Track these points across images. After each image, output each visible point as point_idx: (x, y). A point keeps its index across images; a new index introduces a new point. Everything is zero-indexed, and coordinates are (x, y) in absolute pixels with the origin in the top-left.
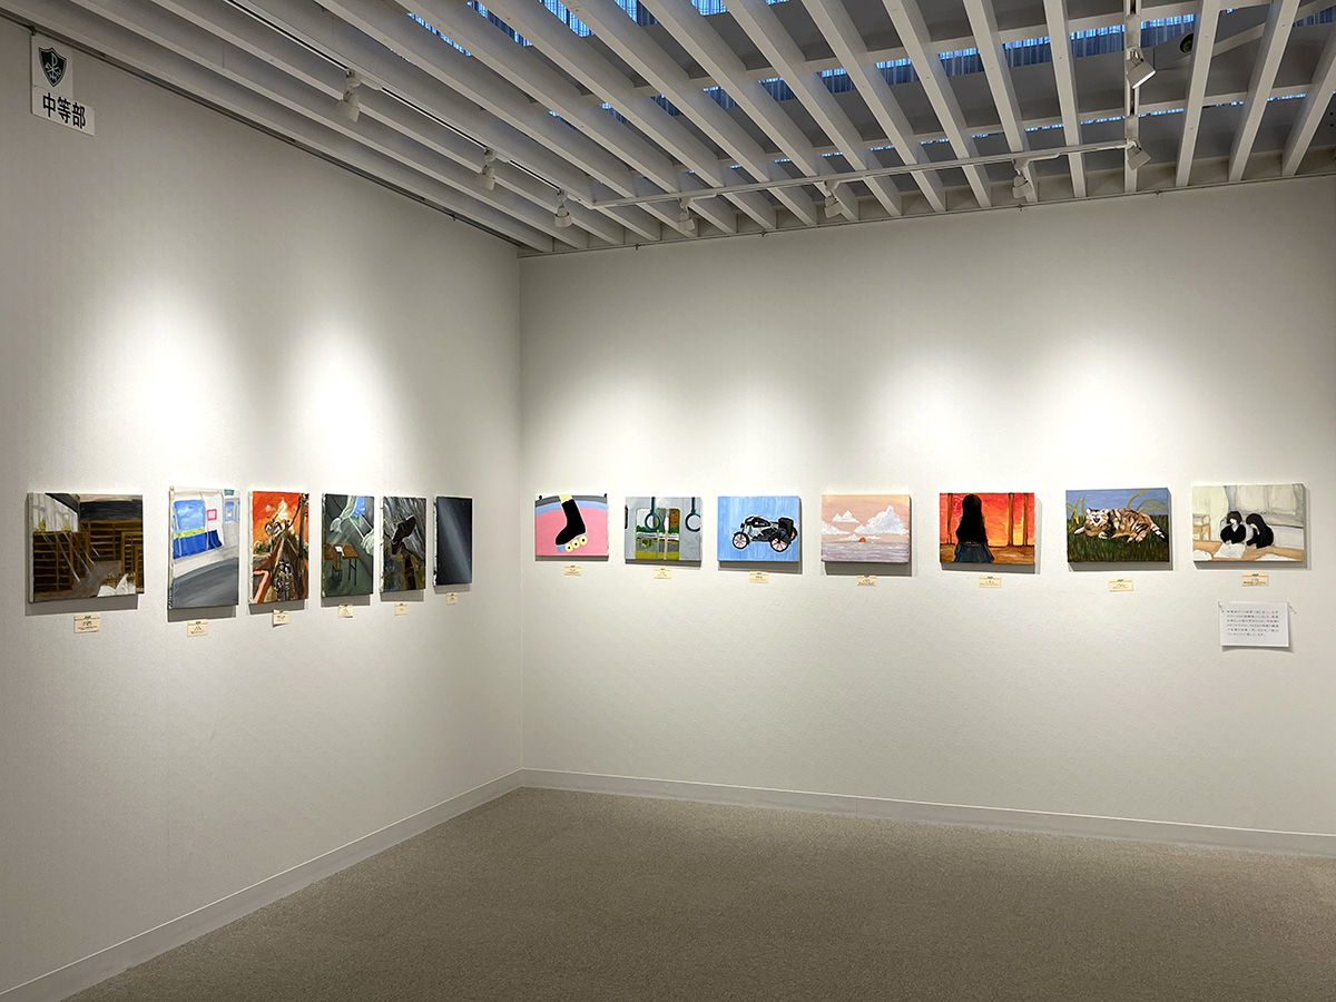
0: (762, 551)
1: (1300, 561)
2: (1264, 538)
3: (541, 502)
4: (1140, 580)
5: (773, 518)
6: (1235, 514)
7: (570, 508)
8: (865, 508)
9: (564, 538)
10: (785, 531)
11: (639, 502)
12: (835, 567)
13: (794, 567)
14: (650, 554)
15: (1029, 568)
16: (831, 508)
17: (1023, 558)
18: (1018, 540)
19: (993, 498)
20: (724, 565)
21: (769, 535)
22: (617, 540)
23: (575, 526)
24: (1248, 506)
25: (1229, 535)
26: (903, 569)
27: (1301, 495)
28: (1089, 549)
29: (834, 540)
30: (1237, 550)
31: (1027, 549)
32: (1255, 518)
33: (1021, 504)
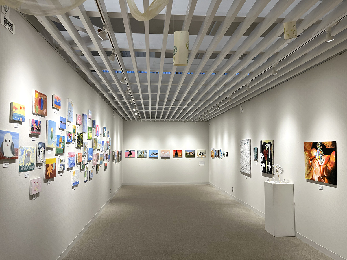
0: (154, 156)
1: (206, 157)
2: (203, 155)
3: (126, 151)
4: (192, 159)
5: (155, 153)
6: (200, 152)
7: (130, 151)
8: (165, 152)
9: (129, 155)
10: (157, 154)
11: (139, 151)
12: (162, 158)
13: (157, 158)
14: (141, 157)
15: (182, 158)
16: (162, 152)
18: (181, 155)
19: (178, 150)
20: (149, 158)
22: (136, 155)
23: (131, 153)
24: (201, 152)
25: (200, 154)
26: (169, 158)
27: (206, 151)
28: (187, 156)
29: (162, 155)
30: (200, 156)
31: (182, 156)
32: (202, 153)
33: (181, 151)
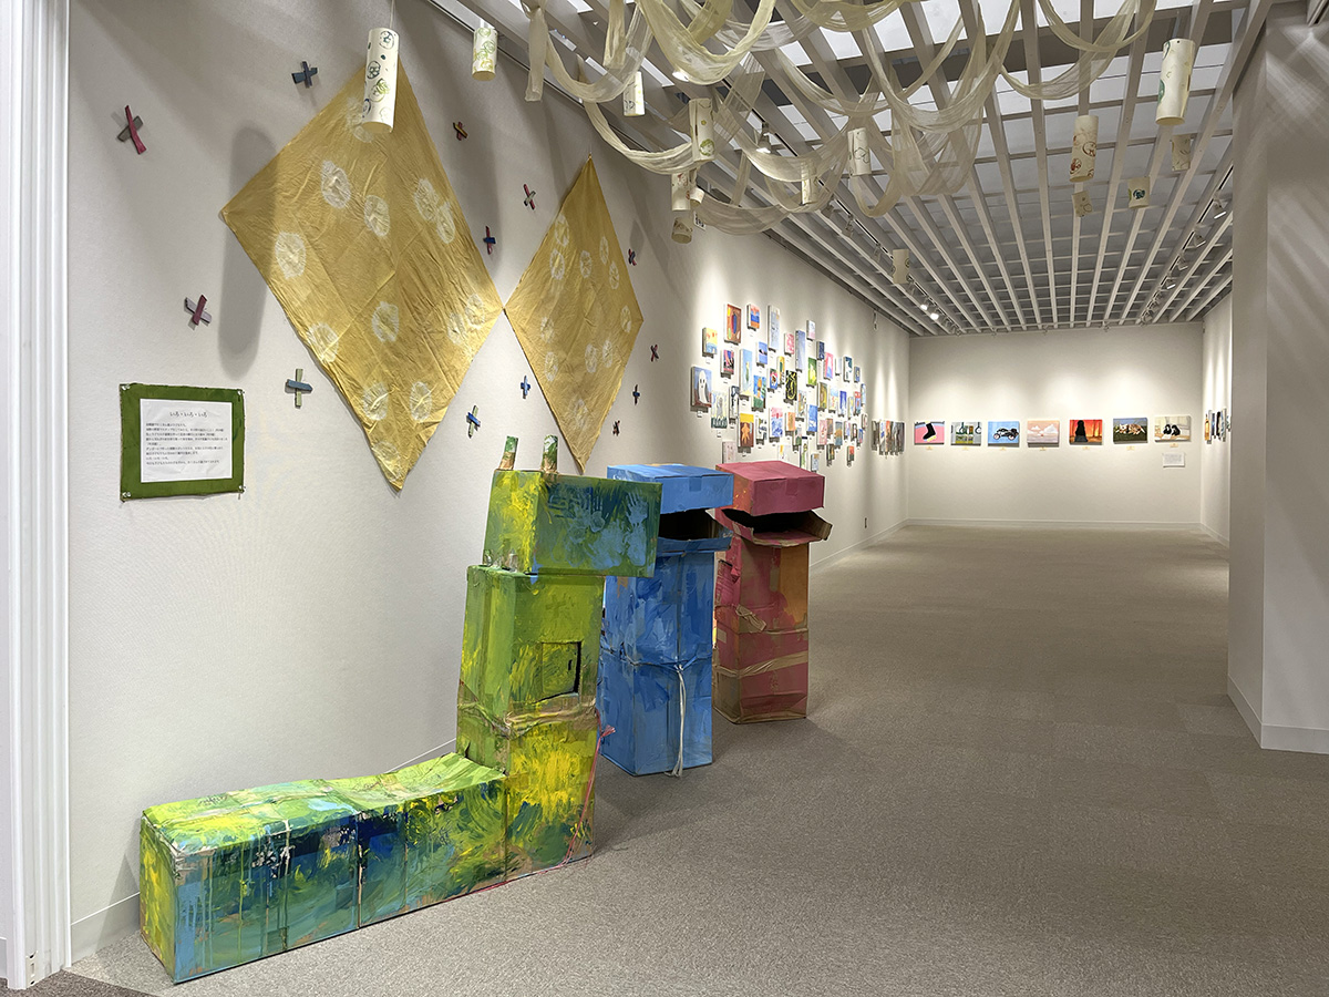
0: (1005, 440)
1: (1188, 439)
2: (1177, 432)
3: (917, 424)
4: (1137, 446)
5: (1009, 429)
6: (1168, 426)
7: (929, 426)
8: (1043, 425)
9: (926, 437)
10: (1014, 433)
11: (957, 424)
12: (1030, 445)
13: (1017, 445)
14: (961, 442)
15: (1100, 444)
16: (1031, 425)
17: (1098, 440)
18: (1096, 434)
20: (989, 445)
21: (1007, 435)
22: (948, 437)
23: (931, 432)
24: (1172, 423)
25: (1166, 432)
26: (1056, 445)
27: (1189, 419)
28: (1120, 437)
29: (1032, 435)
30: (1169, 436)
31: (1099, 437)
32: (1174, 426)
33: (1097, 423)
